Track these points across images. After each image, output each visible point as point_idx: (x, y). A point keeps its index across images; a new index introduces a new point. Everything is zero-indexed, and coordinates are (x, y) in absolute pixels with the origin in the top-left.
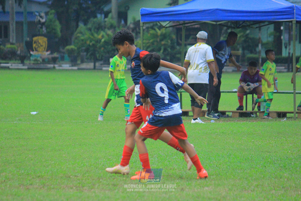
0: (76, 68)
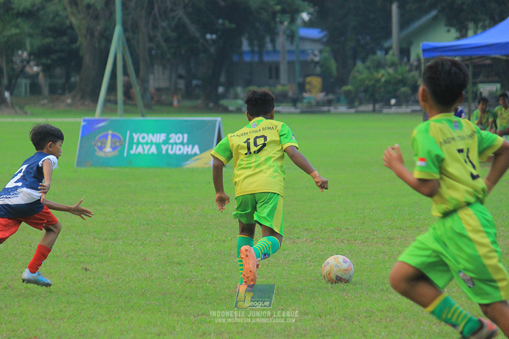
0: (352, 110)
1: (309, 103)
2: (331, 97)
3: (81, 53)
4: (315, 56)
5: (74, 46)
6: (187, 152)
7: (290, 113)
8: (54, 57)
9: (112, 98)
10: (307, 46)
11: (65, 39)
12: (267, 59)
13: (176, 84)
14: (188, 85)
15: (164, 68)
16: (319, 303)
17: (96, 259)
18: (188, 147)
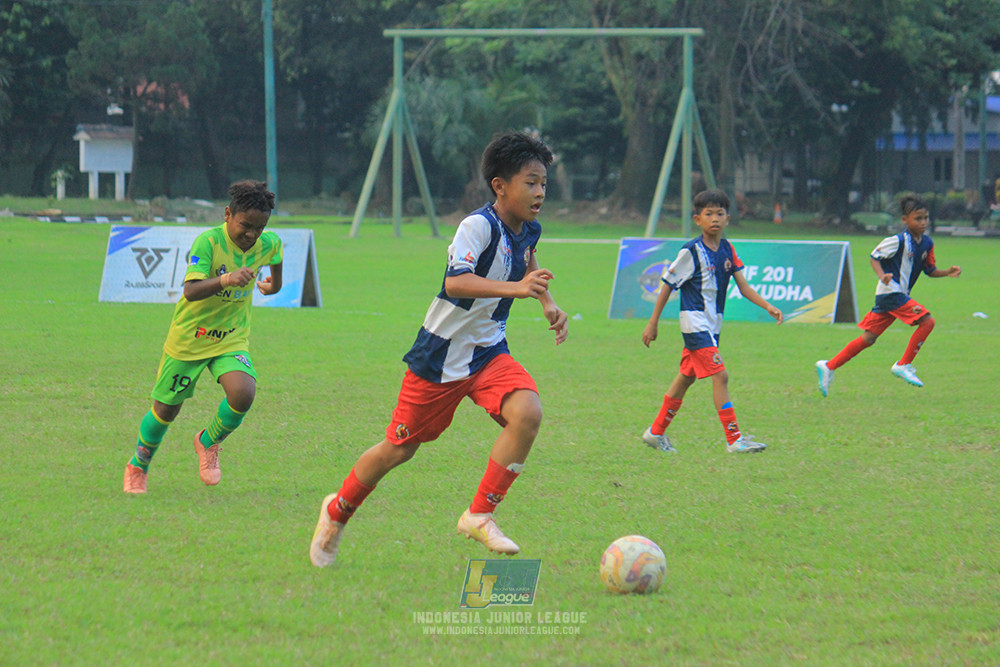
3: (626, 133)
5: (615, 121)
6: (792, 297)
7: (969, 237)
8: (581, 138)
9: (674, 207)
11: (601, 109)
12: (932, 146)
13: (780, 185)
14: (799, 189)
15: (761, 159)
17: (635, 469)
18: (794, 289)
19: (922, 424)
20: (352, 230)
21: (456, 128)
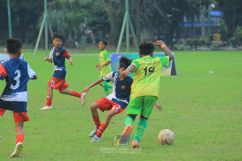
0: (235, 49)
1: (215, 46)
2: (225, 43)
3: (110, 24)
4: (218, 24)
5: (107, 21)
7: (206, 50)
8: (98, 26)
9: (124, 44)
10: (214, 19)
11: (103, 18)
12: (195, 25)
13: (153, 37)
14: (159, 38)
15: (148, 30)
16: (221, 138)
17: (118, 118)
19: (197, 103)
20: (34, 53)
21: (63, 24)
